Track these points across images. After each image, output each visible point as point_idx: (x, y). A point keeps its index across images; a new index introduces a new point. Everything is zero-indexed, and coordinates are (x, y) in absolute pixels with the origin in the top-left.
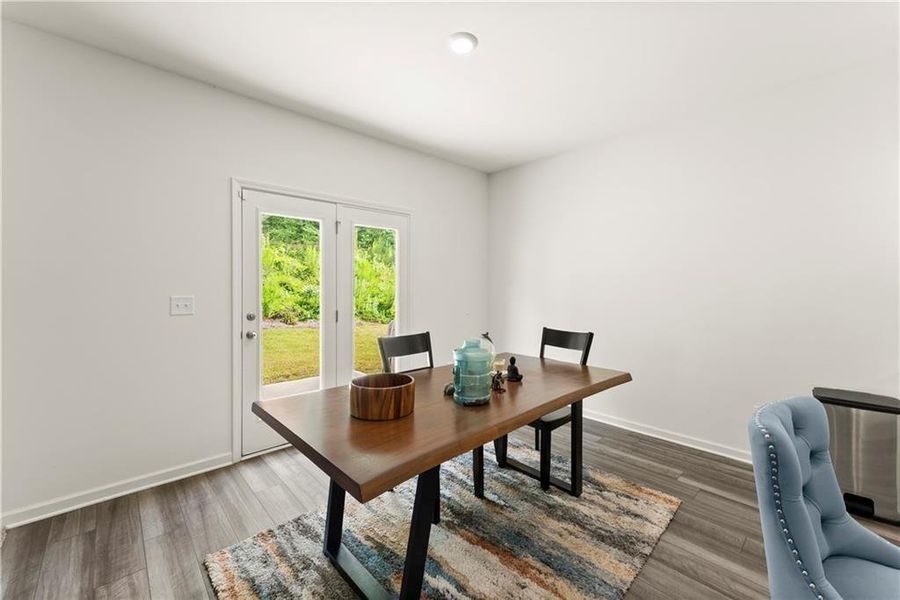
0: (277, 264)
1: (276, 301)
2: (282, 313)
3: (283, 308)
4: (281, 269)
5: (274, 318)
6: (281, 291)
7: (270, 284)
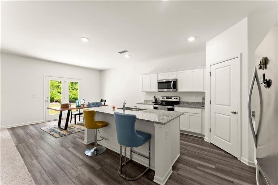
0: (58, 86)
1: (57, 97)
2: (58, 100)
3: (59, 99)
4: (58, 88)
5: (56, 102)
6: (58, 94)
7: (55, 92)
